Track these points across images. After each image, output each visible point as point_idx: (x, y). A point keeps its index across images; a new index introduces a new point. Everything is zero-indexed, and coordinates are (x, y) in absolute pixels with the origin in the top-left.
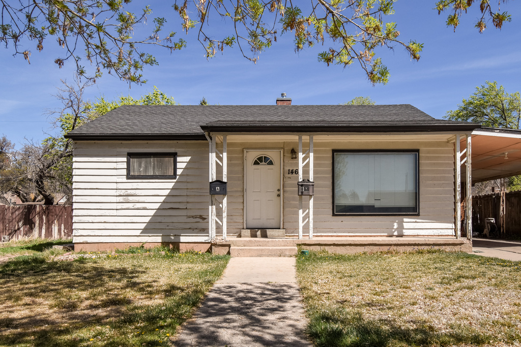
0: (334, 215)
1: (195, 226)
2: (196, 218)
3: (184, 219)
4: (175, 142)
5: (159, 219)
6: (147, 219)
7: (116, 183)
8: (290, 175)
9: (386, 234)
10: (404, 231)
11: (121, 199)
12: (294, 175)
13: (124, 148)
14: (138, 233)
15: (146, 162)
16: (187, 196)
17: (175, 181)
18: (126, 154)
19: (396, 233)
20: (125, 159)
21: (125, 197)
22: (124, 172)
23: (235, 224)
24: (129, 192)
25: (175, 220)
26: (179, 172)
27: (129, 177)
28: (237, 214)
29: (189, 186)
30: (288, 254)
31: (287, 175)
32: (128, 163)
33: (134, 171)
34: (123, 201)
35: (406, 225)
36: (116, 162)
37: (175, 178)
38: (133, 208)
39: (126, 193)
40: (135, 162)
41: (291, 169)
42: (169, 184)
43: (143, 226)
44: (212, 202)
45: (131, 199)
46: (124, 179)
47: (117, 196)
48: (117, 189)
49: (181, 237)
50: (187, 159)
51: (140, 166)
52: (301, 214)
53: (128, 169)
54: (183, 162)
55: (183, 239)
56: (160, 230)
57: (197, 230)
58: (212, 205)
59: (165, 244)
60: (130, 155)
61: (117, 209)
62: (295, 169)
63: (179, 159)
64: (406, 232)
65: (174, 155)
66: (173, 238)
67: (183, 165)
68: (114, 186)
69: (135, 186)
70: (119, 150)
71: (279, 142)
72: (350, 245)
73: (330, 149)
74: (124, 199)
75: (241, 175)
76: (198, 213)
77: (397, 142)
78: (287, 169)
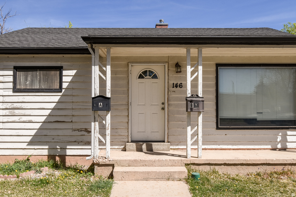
0: (218, 128)
1: (80, 139)
2: (81, 131)
3: (70, 132)
5: (45, 132)
6: (33, 132)
7: (3, 96)
8: (175, 89)
9: (270, 147)
10: (288, 144)
11: (7, 112)
12: (178, 88)
13: (11, 62)
14: (24, 146)
15: (32, 76)
16: (72, 109)
17: (61, 94)
18: (13, 68)
19: (279, 146)
20: (11, 73)
21: (11, 110)
22: (11, 85)
23: (120, 137)
24: (15, 105)
25: (60, 133)
26: (65, 85)
27: (15, 90)
28: (122, 127)
29: (75, 99)
30: (176, 177)
31: (171, 89)
32: (15, 76)
33: (20, 85)
34: (10, 114)
35: (289, 138)
36: (3, 76)
37: (61, 92)
38: (19, 121)
39: (12, 106)
40: (21, 75)
41: (175, 83)
42: (56, 98)
43: (29, 139)
44: (95, 118)
45: (17, 112)
46: (11, 93)
47: (3, 109)
48: (3, 102)
49: (67, 150)
50: (73, 72)
51: (26, 80)
52: (190, 131)
53: (15, 82)
54: (68, 75)
55: (69, 152)
56: (46, 143)
57: (83, 143)
58: (95, 121)
59: (51, 157)
60: (17, 69)
61: (3, 122)
62: (179, 83)
63: (65, 73)
64: (289, 145)
65: (60, 69)
66: (59, 150)
67: (69, 79)
69: (21, 99)
70: (5, 63)
71: (164, 57)
72: (242, 165)
73: (213, 63)
74: (10, 112)
75: (126, 89)
76: (83, 126)
77: (280, 56)
78: (171, 82)
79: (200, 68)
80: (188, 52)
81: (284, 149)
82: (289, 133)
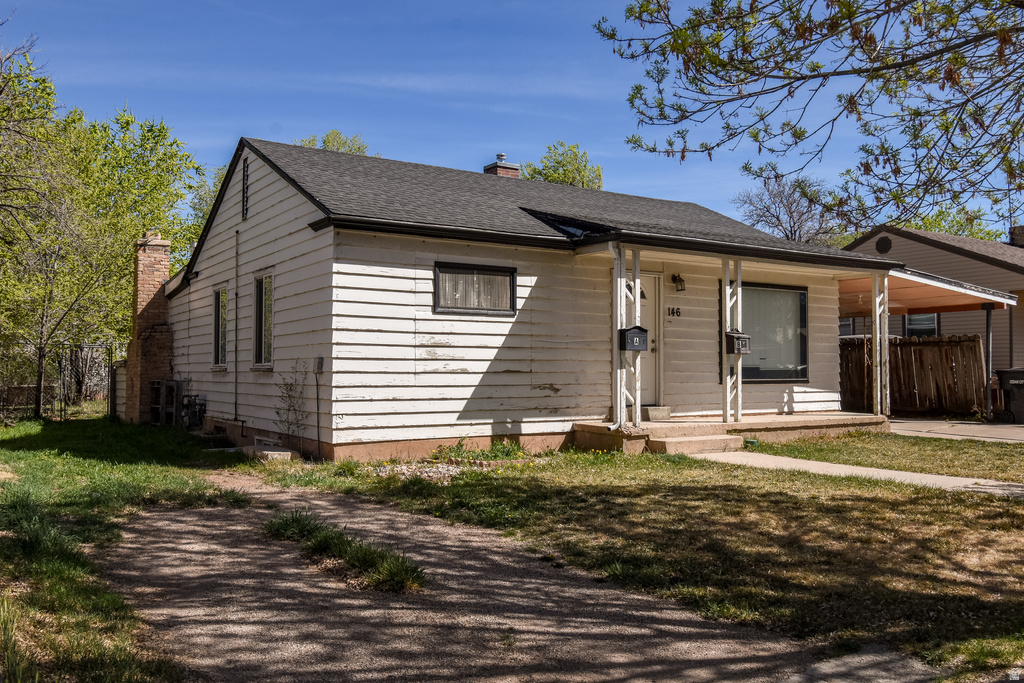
1: (543, 403)
2: (545, 388)
3: (526, 392)
4: (513, 247)
5: (489, 392)
6: (468, 393)
7: (415, 320)
8: (671, 317)
9: (776, 411)
11: (422, 353)
12: (676, 317)
13: (430, 252)
14: (453, 418)
15: (466, 282)
16: (531, 348)
17: (513, 320)
18: (433, 264)
19: (786, 409)
20: (430, 274)
21: (429, 349)
22: (429, 299)
23: (601, 399)
24: (443, 339)
25: (512, 392)
26: (520, 304)
27: (437, 309)
28: (603, 382)
29: (536, 330)
30: (732, 446)
32: (436, 282)
33: (445, 299)
34: (427, 357)
35: (797, 397)
36: (415, 279)
37: (513, 316)
38: (444, 370)
39: (432, 341)
40: (446, 279)
41: (671, 307)
42: (504, 327)
43: (460, 406)
44: (621, 363)
45: (440, 352)
46: (430, 315)
47: (415, 346)
48: (415, 333)
49: (522, 425)
50: (532, 280)
51: (455, 289)
52: (729, 383)
53: (436, 294)
54: (526, 284)
55: (526, 428)
56: (488, 413)
57: (547, 411)
58: (621, 368)
59: (496, 438)
60: (440, 267)
61: (415, 373)
62: (676, 308)
63: (520, 280)
64: (797, 407)
65: (512, 273)
66: (509, 426)
67: (526, 292)
68: (410, 326)
69: (447, 327)
70: (419, 254)
71: (657, 262)
72: (782, 429)
73: (716, 278)
74: (429, 353)
75: (608, 315)
76: (548, 380)
79: (740, 290)
80: (725, 265)
81: (791, 412)
82: (796, 389)
